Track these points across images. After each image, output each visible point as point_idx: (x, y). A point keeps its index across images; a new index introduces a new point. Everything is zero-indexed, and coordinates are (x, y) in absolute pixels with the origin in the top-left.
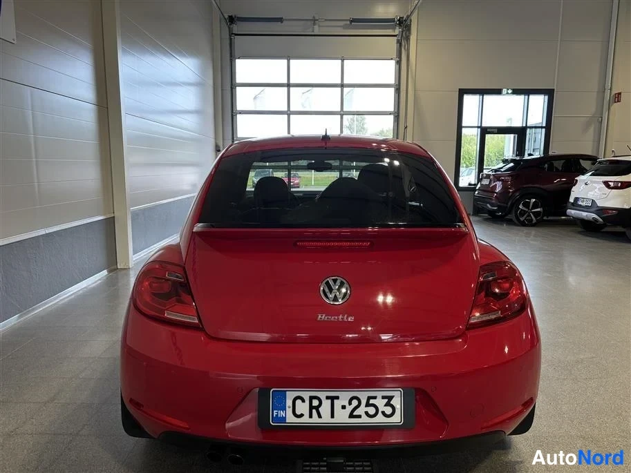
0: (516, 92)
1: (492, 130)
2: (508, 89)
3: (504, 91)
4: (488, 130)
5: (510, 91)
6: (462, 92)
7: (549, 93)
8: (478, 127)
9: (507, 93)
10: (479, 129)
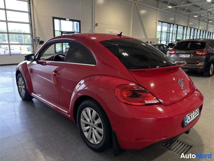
0: (70, 20)
1: (65, 32)
2: (68, 19)
3: (67, 19)
4: (63, 32)
5: (69, 20)
6: (54, 18)
7: (79, 21)
8: (60, 31)
9: (68, 20)
10: (60, 32)
